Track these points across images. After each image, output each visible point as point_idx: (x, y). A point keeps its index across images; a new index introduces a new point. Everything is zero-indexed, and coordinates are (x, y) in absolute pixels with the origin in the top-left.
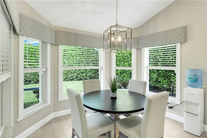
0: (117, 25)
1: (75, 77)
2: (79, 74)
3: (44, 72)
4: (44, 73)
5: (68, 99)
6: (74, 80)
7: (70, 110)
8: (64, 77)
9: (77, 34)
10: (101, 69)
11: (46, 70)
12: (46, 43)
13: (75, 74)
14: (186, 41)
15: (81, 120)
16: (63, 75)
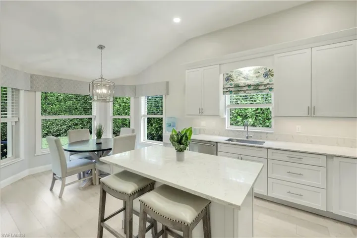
0: (102, 78)
1: (64, 131)
2: (70, 126)
3: (16, 122)
4: (16, 124)
5: (49, 153)
6: (62, 135)
7: (51, 165)
8: (43, 132)
9: (61, 79)
10: (94, 119)
11: (18, 120)
12: (18, 90)
13: (64, 126)
14: (168, 94)
15: (61, 160)
16: (43, 129)
